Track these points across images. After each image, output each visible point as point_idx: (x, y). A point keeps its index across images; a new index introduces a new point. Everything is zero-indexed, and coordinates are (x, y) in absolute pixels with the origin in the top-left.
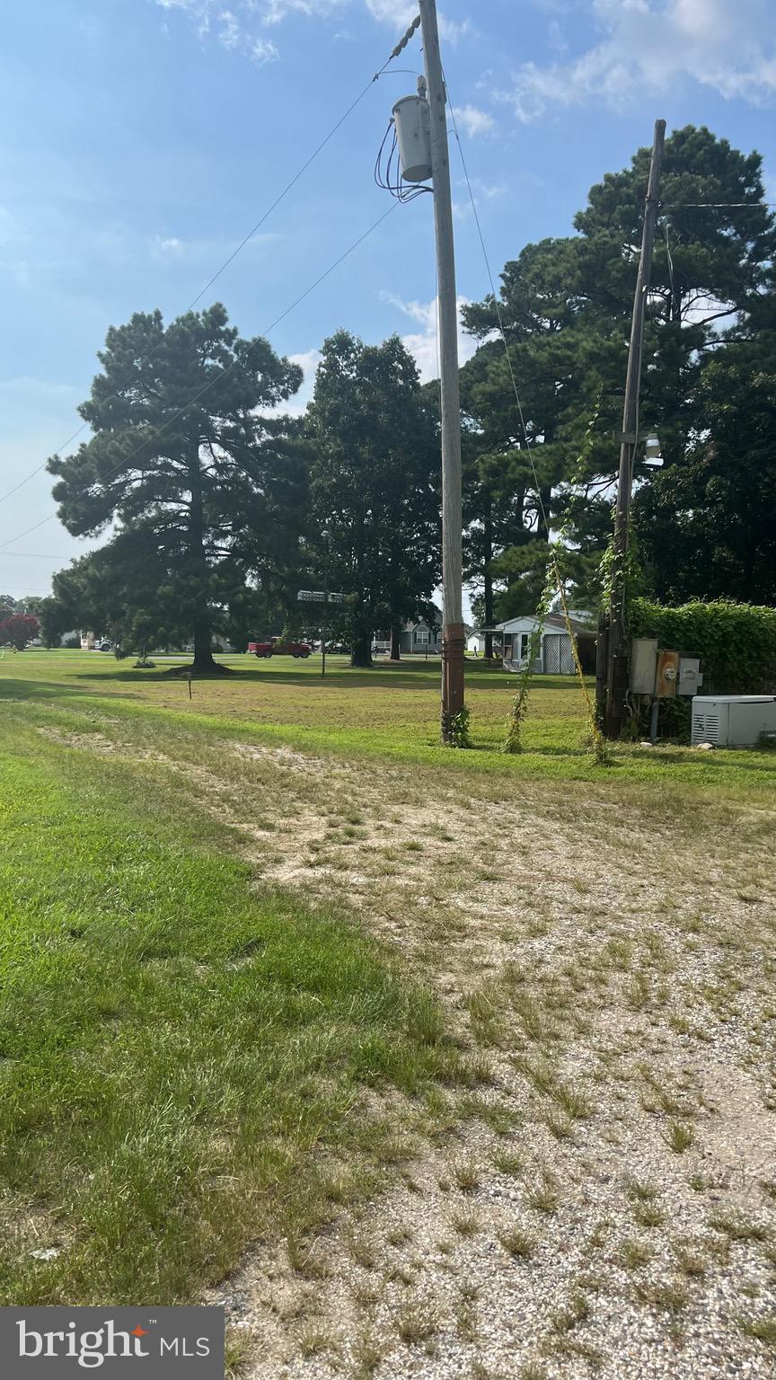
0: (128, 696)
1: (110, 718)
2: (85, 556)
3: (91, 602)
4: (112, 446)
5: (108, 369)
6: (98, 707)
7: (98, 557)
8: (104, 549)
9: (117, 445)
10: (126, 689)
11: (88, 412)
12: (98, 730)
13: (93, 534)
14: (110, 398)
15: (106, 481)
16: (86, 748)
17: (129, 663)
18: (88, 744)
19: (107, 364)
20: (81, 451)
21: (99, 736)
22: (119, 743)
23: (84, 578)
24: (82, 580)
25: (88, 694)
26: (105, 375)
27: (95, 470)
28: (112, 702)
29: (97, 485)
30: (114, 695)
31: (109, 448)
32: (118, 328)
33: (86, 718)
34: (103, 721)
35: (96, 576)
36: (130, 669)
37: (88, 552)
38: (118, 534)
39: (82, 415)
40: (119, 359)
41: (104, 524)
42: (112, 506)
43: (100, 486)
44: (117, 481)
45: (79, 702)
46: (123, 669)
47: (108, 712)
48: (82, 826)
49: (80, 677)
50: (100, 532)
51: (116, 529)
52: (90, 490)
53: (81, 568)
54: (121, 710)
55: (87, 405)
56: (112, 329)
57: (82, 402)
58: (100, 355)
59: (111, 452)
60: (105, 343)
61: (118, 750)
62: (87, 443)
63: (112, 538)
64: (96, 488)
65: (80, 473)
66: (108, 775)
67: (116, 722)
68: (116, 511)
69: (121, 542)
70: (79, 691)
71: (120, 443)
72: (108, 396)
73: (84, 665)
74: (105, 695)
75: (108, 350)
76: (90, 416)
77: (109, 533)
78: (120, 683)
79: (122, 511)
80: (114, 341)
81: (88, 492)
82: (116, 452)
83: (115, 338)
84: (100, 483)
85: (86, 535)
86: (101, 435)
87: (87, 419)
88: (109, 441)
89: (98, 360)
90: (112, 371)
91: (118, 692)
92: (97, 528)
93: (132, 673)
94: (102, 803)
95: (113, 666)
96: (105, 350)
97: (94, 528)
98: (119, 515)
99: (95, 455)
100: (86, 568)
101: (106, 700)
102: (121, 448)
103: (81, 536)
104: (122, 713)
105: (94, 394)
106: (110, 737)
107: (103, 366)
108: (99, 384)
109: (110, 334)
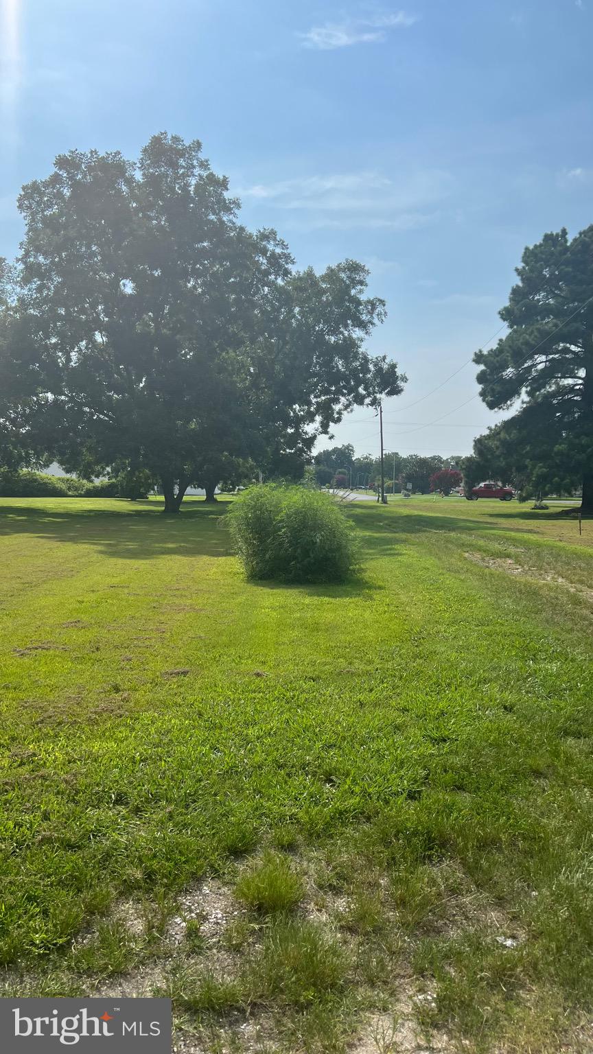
0: (530, 531)
1: (517, 547)
2: (499, 425)
3: (502, 459)
4: (523, 339)
5: (523, 280)
6: (507, 539)
7: (508, 425)
8: (513, 418)
9: (527, 337)
10: (527, 525)
11: (506, 315)
12: (509, 556)
13: (505, 407)
14: (523, 302)
15: (517, 365)
16: (500, 570)
17: (528, 506)
18: (502, 566)
19: (522, 276)
20: (499, 344)
21: (510, 561)
22: (526, 567)
23: (497, 441)
24: (496, 442)
25: (499, 529)
26: (520, 284)
27: (509, 358)
28: (518, 535)
29: (510, 370)
30: (518, 530)
31: (521, 341)
32: (531, 247)
33: (499, 547)
34: (512, 550)
35: (506, 439)
36: (529, 510)
37: (501, 421)
38: (525, 406)
39: (502, 318)
40: (531, 271)
41: (514, 399)
42: (521, 385)
43: (512, 370)
44: (526, 365)
45: (493, 535)
46: (524, 510)
47: (515, 542)
48: (504, 628)
49: (491, 515)
50: (511, 405)
51: (523, 402)
52: (504, 373)
53: (495, 433)
54: (525, 542)
55: (506, 309)
56: (527, 249)
57: (502, 307)
58: (517, 270)
59: (522, 344)
60: (521, 260)
61: (525, 572)
62: (504, 338)
63: (519, 410)
64: (509, 372)
65: (498, 362)
66: (520, 591)
67: (522, 551)
68: (524, 389)
69: (527, 413)
70: (493, 526)
71: (530, 335)
72: (522, 300)
73: (493, 507)
74: (511, 530)
75: (524, 265)
76: (508, 318)
77: (516, 406)
78: (522, 521)
79: (529, 389)
80: (528, 257)
81: (502, 375)
82: (527, 343)
83: (530, 256)
84: (512, 367)
85: (500, 408)
86: (515, 331)
87: (504, 320)
88: (520, 335)
89: (515, 274)
90: (526, 282)
91: (520, 528)
92: (509, 402)
93: (531, 513)
94: (518, 612)
95: (515, 507)
96: (521, 265)
97: (506, 403)
98: (527, 392)
99: (510, 347)
100: (498, 433)
101: (513, 534)
102: (530, 340)
103: (496, 409)
104: (526, 544)
105: (511, 300)
106: (518, 562)
107: (519, 278)
108: (516, 291)
109: (525, 253)
